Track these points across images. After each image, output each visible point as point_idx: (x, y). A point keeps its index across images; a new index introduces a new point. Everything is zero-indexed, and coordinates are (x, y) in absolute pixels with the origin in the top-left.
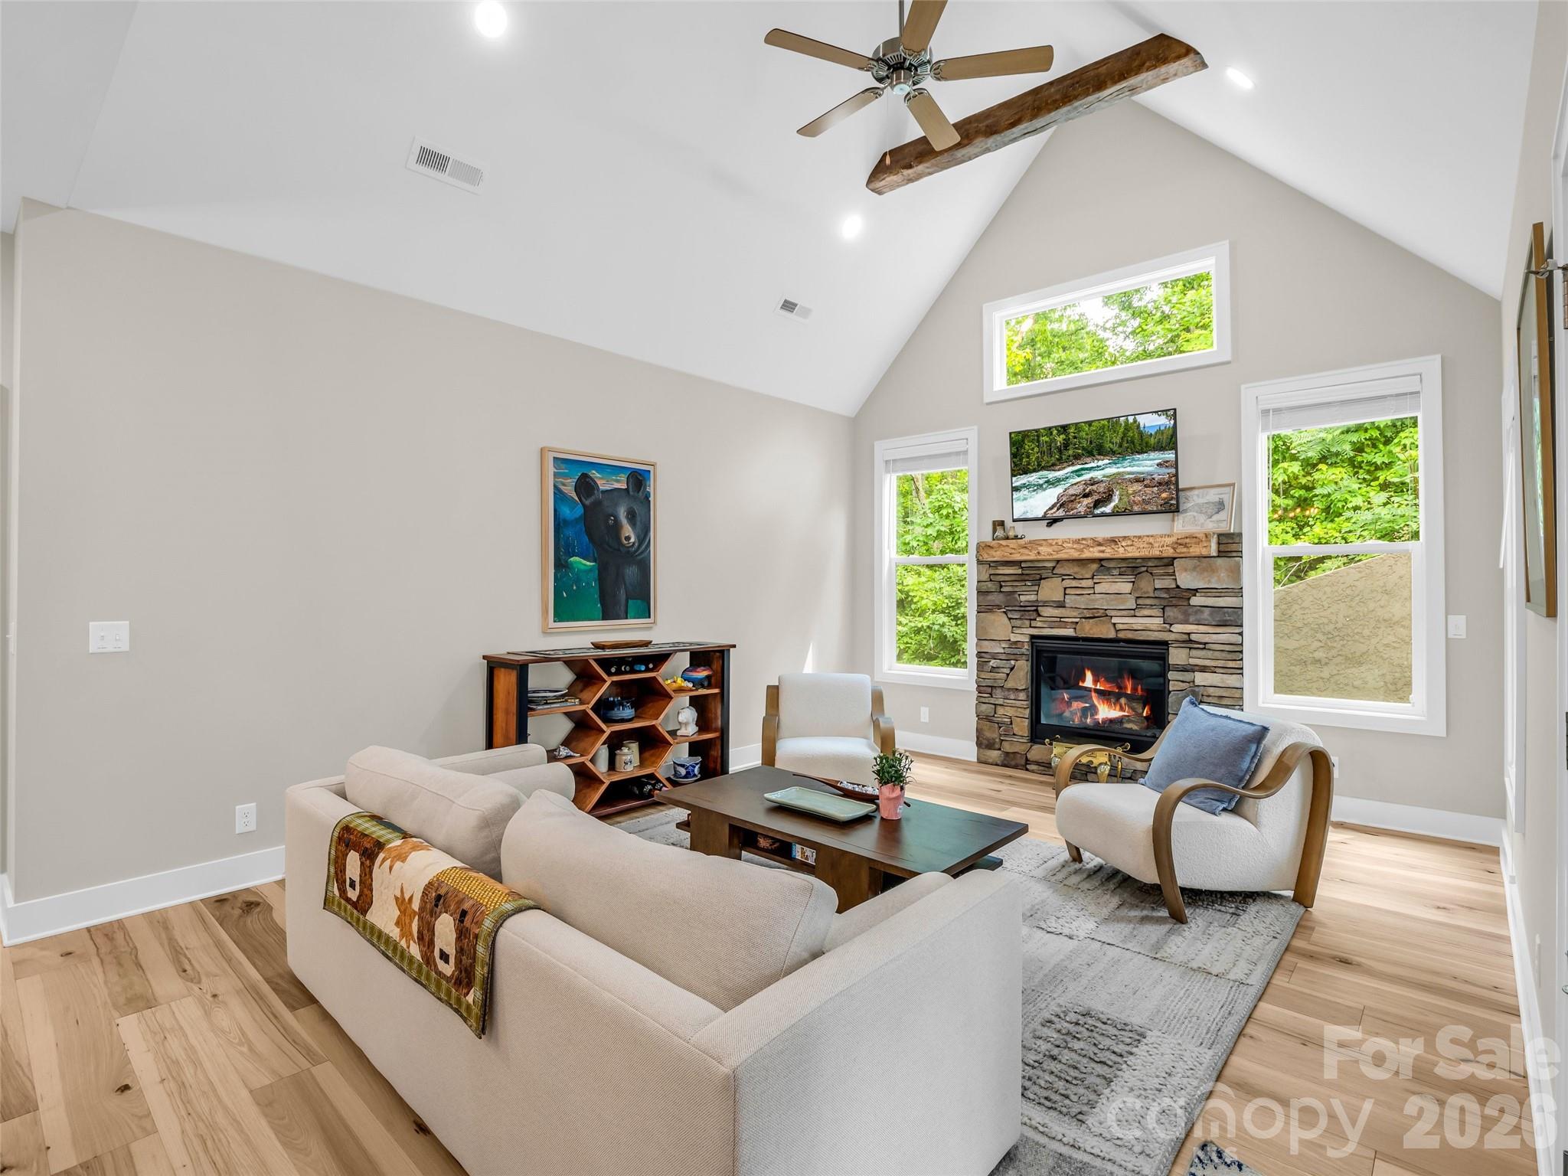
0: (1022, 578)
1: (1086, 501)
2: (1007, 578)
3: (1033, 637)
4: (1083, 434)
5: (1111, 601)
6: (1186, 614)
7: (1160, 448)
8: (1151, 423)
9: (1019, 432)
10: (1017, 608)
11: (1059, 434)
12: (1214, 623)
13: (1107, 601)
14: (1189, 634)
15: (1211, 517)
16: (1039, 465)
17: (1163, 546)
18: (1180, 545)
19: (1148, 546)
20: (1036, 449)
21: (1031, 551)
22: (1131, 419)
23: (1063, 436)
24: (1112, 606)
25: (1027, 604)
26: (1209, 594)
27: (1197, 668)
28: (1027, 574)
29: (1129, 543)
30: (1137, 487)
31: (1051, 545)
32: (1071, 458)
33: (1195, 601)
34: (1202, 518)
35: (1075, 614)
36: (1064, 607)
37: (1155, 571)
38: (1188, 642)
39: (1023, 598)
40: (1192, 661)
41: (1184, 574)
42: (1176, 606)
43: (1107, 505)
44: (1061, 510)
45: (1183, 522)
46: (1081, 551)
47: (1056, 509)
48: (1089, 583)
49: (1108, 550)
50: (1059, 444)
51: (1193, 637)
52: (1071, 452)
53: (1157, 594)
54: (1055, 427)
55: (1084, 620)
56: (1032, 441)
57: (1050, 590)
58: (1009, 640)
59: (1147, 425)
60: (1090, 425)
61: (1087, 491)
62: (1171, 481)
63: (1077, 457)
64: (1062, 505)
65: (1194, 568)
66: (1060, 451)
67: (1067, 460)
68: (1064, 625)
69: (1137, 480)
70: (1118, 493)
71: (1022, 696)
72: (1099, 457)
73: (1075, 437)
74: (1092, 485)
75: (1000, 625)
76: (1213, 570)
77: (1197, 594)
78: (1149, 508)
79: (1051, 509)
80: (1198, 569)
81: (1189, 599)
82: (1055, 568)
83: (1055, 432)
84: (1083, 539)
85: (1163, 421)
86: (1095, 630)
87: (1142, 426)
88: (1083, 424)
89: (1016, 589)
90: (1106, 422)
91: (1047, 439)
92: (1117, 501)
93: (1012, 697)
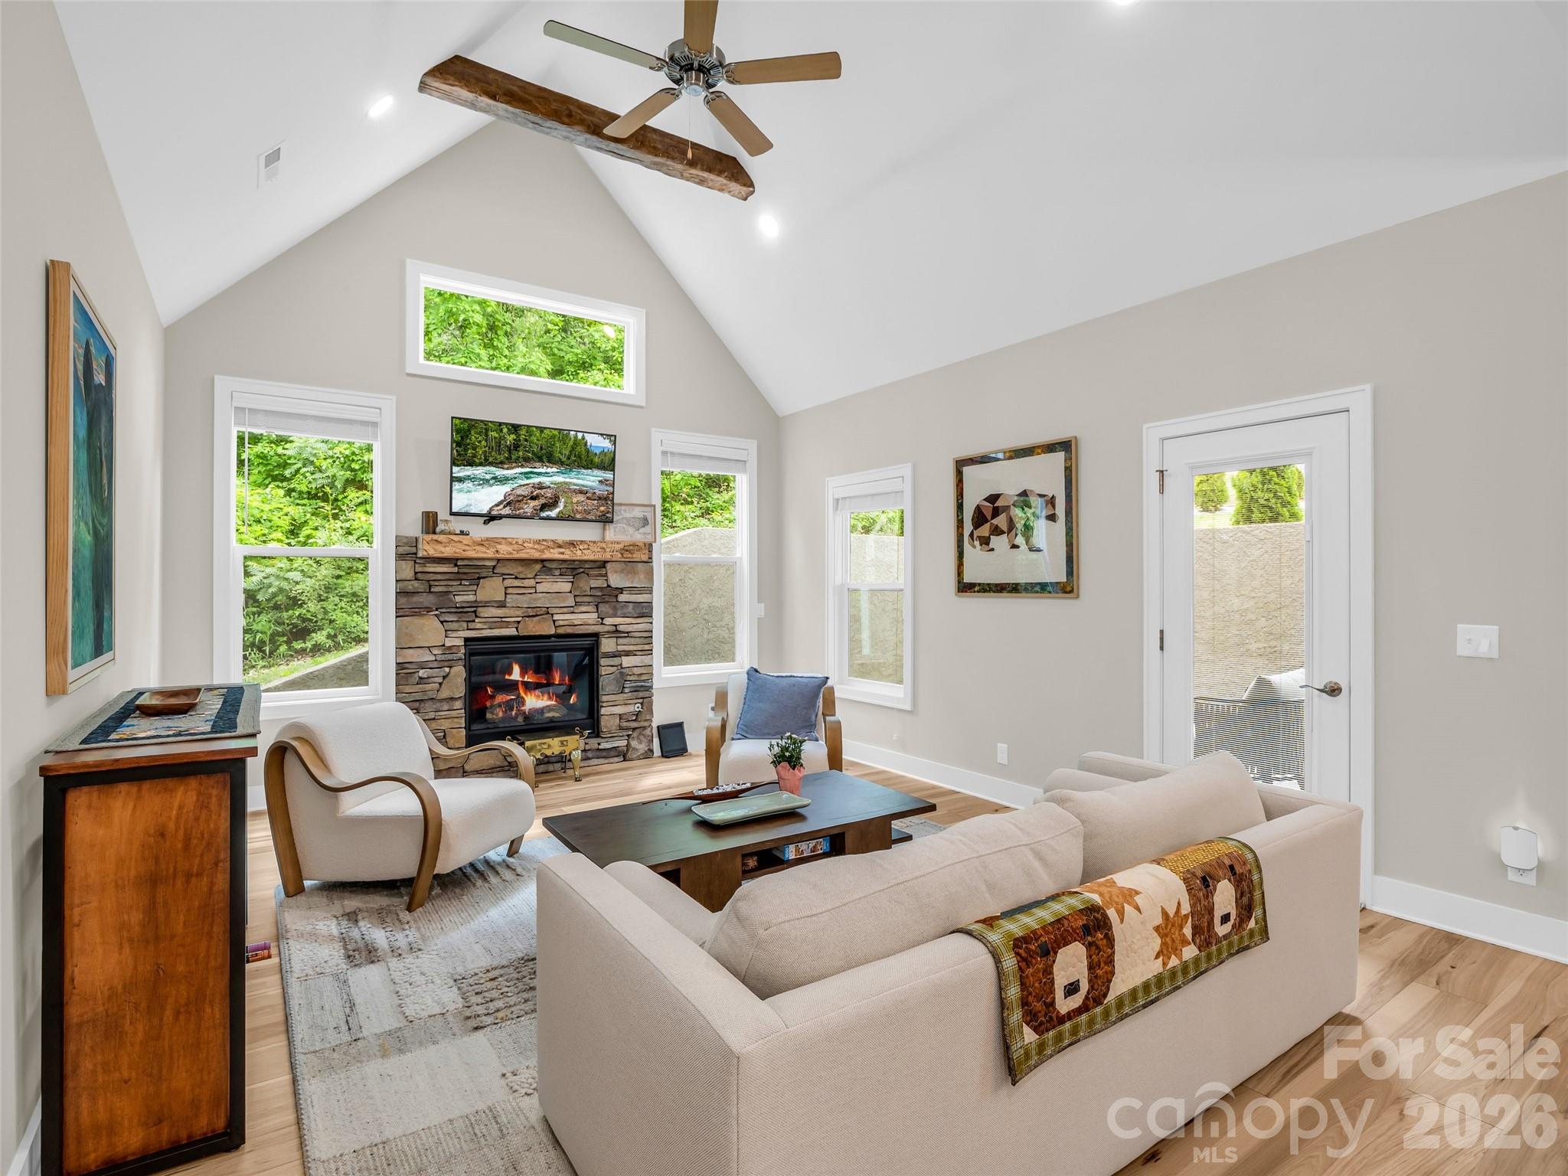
0: (459, 577)
1: (533, 503)
2: (439, 577)
3: (467, 640)
4: (533, 438)
5: (553, 599)
6: (615, 609)
7: (602, 467)
8: (597, 443)
9: (465, 420)
10: (453, 610)
11: (510, 432)
12: (636, 616)
13: (549, 600)
14: (616, 626)
15: (638, 530)
16: (486, 460)
17: (613, 552)
18: (627, 551)
19: (601, 550)
20: (484, 443)
21: (488, 548)
22: (580, 435)
23: (513, 436)
24: (555, 603)
25: (464, 605)
26: (633, 592)
27: (623, 653)
28: (464, 573)
29: (586, 547)
30: (581, 498)
31: (511, 544)
32: (521, 460)
33: (622, 598)
34: (631, 530)
35: (519, 613)
36: (505, 607)
37: (592, 572)
38: (616, 632)
39: (458, 599)
40: (620, 648)
41: (615, 576)
42: (607, 602)
43: (553, 510)
44: (508, 508)
45: (615, 531)
46: (542, 551)
47: (502, 506)
48: (532, 582)
49: (567, 552)
50: (508, 443)
51: (621, 628)
52: (521, 453)
53: (594, 592)
54: (506, 424)
55: (527, 619)
56: (480, 433)
57: (491, 589)
58: (444, 645)
59: (593, 445)
60: (542, 432)
61: (535, 494)
62: (608, 497)
63: (527, 460)
64: (509, 504)
65: (622, 571)
66: (510, 451)
67: (517, 460)
68: (507, 625)
69: (581, 492)
70: (563, 500)
71: (458, 704)
72: (547, 464)
73: (526, 440)
74: (539, 489)
75: (430, 631)
76: (634, 572)
77: (624, 592)
78: (589, 517)
79: (497, 505)
80: (625, 572)
81: (617, 596)
82: (497, 567)
83: (505, 430)
84: (543, 540)
85: (606, 444)
86: (537, 627)
87: (589, 444)
88: (534, 429)
89: (451, 589)
90: (556, 432)
91: (497, 435)
92: (562, 508)
93: (446, 707)
